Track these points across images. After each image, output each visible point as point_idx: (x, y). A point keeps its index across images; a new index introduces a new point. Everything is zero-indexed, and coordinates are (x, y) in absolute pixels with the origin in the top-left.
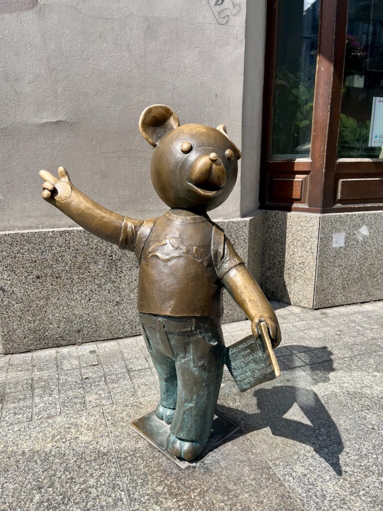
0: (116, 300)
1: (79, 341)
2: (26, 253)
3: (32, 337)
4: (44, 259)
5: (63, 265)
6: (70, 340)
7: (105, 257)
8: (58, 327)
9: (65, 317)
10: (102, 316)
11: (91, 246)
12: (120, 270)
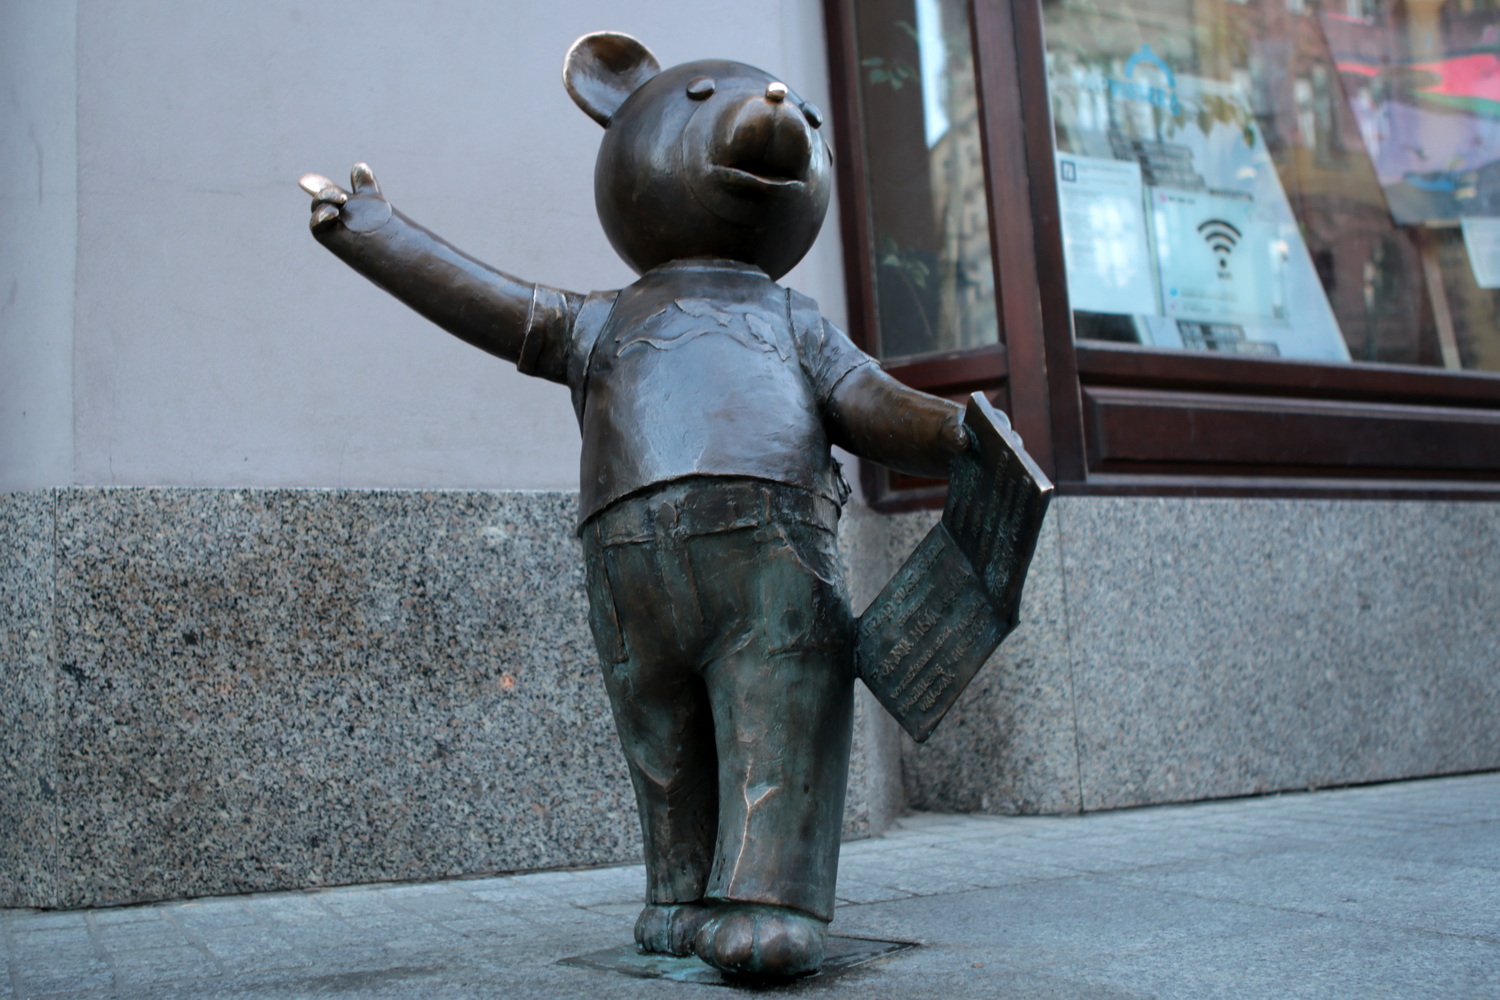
0: (438, 737)
1: (313, 877)
2: (159, 556)
3: (159, 849)
4: (214, 577)
5: (271, 604)
6: (284, 872)
7: (401, 584)
8: (247, 821)
9: (269, 783)
10: (392, 793)
11: (358, 547)
12: (448, 633)
